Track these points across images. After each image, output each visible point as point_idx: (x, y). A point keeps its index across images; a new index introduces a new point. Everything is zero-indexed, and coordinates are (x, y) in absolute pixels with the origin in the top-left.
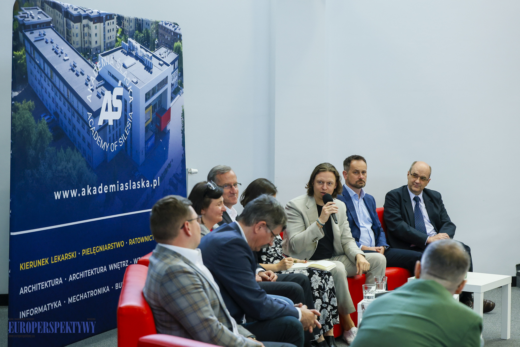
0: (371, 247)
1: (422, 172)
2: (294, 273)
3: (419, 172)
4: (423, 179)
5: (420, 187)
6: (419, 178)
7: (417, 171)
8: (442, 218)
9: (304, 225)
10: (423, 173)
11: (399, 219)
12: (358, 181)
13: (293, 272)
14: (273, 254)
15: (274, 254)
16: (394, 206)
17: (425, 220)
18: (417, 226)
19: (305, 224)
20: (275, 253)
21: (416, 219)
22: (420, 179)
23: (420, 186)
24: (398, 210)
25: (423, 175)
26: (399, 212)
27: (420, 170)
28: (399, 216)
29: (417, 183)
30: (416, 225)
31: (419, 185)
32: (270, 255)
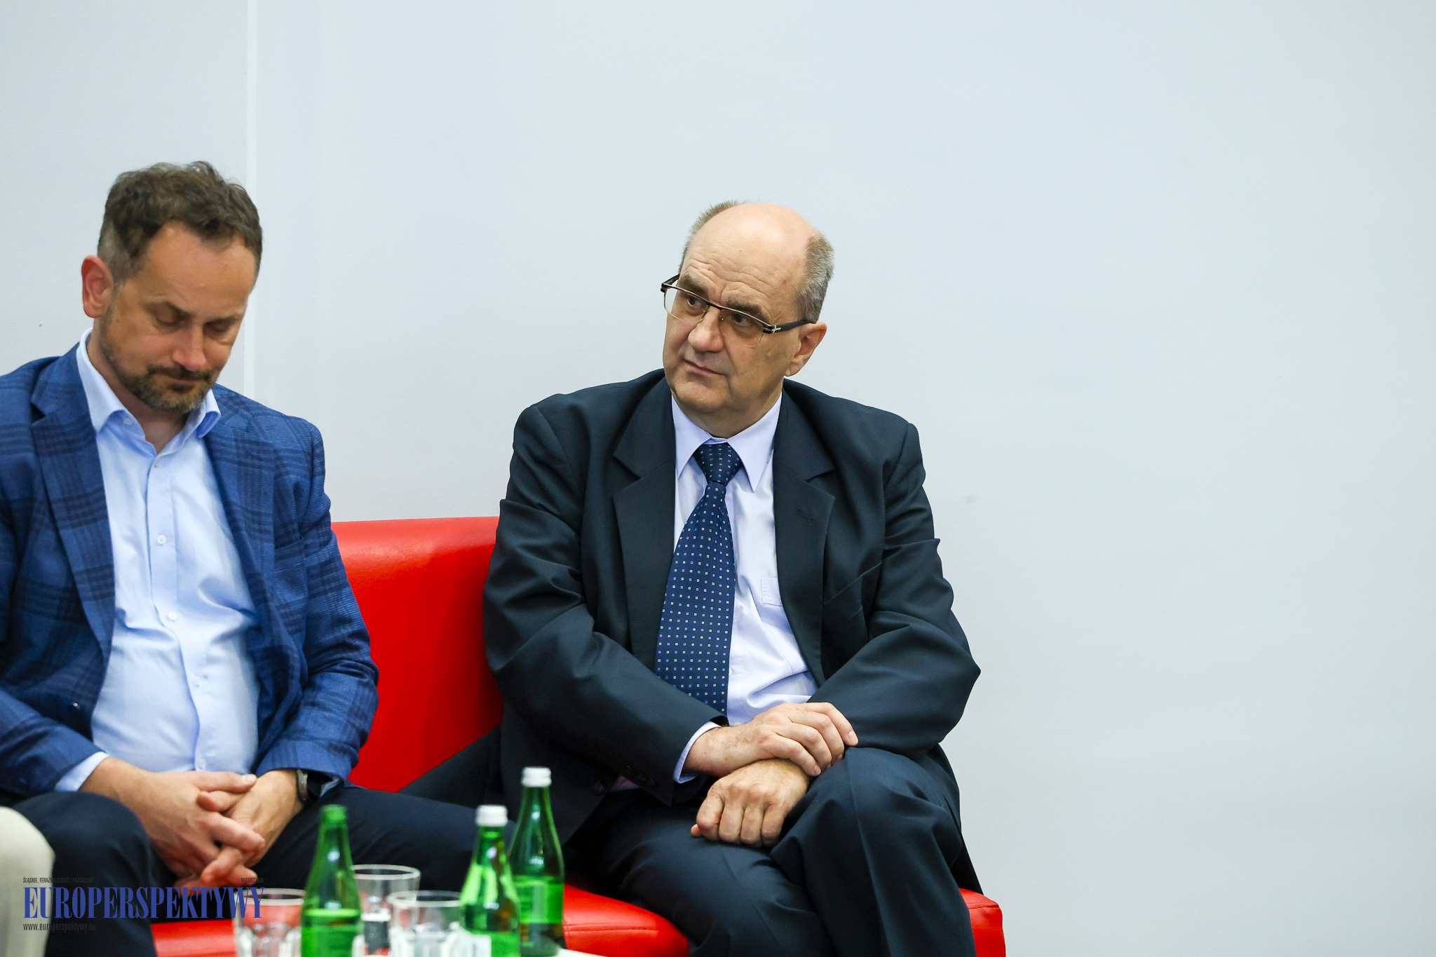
0: (194, 769)
1: (729, 274)
3: (710, 273)
4: (744, 322)
5: (721, 382)
6: (712, 315)
7: (703, 268)
8: (884, 602)
10: (740, 276)
11: (547, 596)
16: (536, 499)
17: (746, 611)
18: (672, 648)
21: (677, 600)
22: (720, 321)
23: (726, 375)
24: (559, 531)
25: (741, 291)
26: (559, 547)
27: (723, 260)
28: (551, 570)
29: (702, 352)
30: (665, 640)
31: (716, 363)
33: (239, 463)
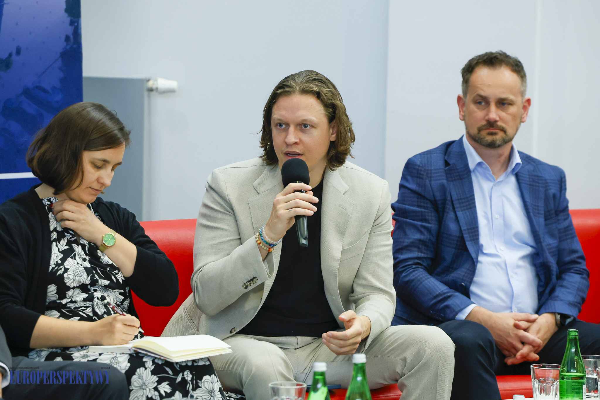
0: (512, 312)
2: (98, 361)
9: (238, 237)
12: (484, 126)
13: (95, 360)
14: (81, 307)
15: (83, 308)
19: (239, 235)
20: (87, 307)
32: (70, 310)
33: (530, 185)
